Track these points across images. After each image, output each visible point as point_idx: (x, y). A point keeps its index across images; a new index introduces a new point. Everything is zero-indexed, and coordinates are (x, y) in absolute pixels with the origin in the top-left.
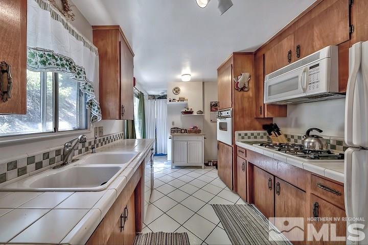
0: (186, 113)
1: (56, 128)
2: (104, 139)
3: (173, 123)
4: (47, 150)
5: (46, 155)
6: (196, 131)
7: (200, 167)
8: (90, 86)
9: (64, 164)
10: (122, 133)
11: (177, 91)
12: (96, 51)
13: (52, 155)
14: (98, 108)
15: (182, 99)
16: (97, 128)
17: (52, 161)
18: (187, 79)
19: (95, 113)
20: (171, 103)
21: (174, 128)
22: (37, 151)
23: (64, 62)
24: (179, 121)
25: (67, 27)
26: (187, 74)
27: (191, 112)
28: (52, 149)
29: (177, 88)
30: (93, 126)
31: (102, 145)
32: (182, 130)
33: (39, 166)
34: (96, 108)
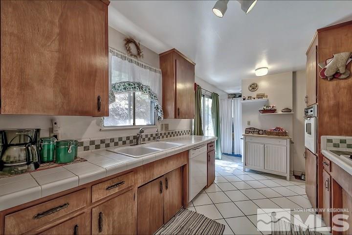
0: (264, 111)
1: (134, 124)
2: (169, 133)
3: (249, 123)
4: (129, 135)
5: (128, 138)
6: (279, 133)
7: (284, 178)
8: (155, 97)
9: (137, 144)
10: (188, 130)
11: (254, 87)
12: (159, 72)
13: (131, 138)
14: (161, 111)
15: (260, 96)
16: (163, 125)
17: (131, 142)
18: (263, 73)
19: (159, 115)
20: (246, 101)
21: (250, 129)
22: (124, 135)
23: (136, 85)
24: (256, 120)
25: (138, 64)
26: (262, 68)
27: (273, 111)
28: (131, 135)
29: (254, 84)
30: (160, 123)
31: (167, 137)
32: (259, 130)
33: (124, 143)
34: (159, 110)
